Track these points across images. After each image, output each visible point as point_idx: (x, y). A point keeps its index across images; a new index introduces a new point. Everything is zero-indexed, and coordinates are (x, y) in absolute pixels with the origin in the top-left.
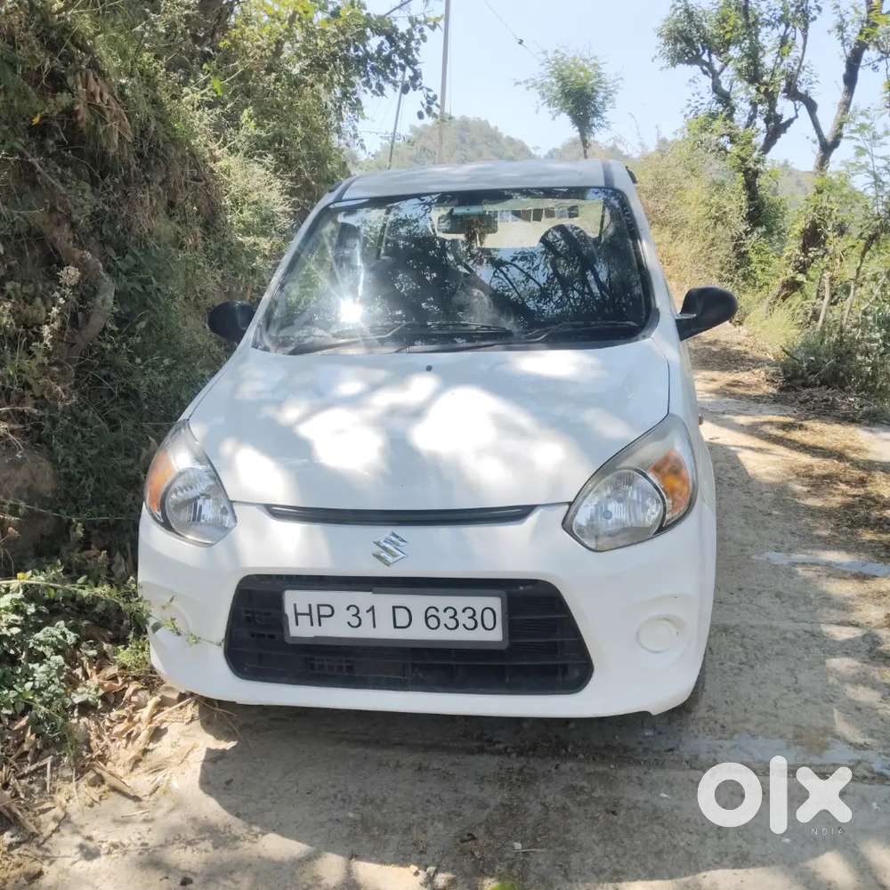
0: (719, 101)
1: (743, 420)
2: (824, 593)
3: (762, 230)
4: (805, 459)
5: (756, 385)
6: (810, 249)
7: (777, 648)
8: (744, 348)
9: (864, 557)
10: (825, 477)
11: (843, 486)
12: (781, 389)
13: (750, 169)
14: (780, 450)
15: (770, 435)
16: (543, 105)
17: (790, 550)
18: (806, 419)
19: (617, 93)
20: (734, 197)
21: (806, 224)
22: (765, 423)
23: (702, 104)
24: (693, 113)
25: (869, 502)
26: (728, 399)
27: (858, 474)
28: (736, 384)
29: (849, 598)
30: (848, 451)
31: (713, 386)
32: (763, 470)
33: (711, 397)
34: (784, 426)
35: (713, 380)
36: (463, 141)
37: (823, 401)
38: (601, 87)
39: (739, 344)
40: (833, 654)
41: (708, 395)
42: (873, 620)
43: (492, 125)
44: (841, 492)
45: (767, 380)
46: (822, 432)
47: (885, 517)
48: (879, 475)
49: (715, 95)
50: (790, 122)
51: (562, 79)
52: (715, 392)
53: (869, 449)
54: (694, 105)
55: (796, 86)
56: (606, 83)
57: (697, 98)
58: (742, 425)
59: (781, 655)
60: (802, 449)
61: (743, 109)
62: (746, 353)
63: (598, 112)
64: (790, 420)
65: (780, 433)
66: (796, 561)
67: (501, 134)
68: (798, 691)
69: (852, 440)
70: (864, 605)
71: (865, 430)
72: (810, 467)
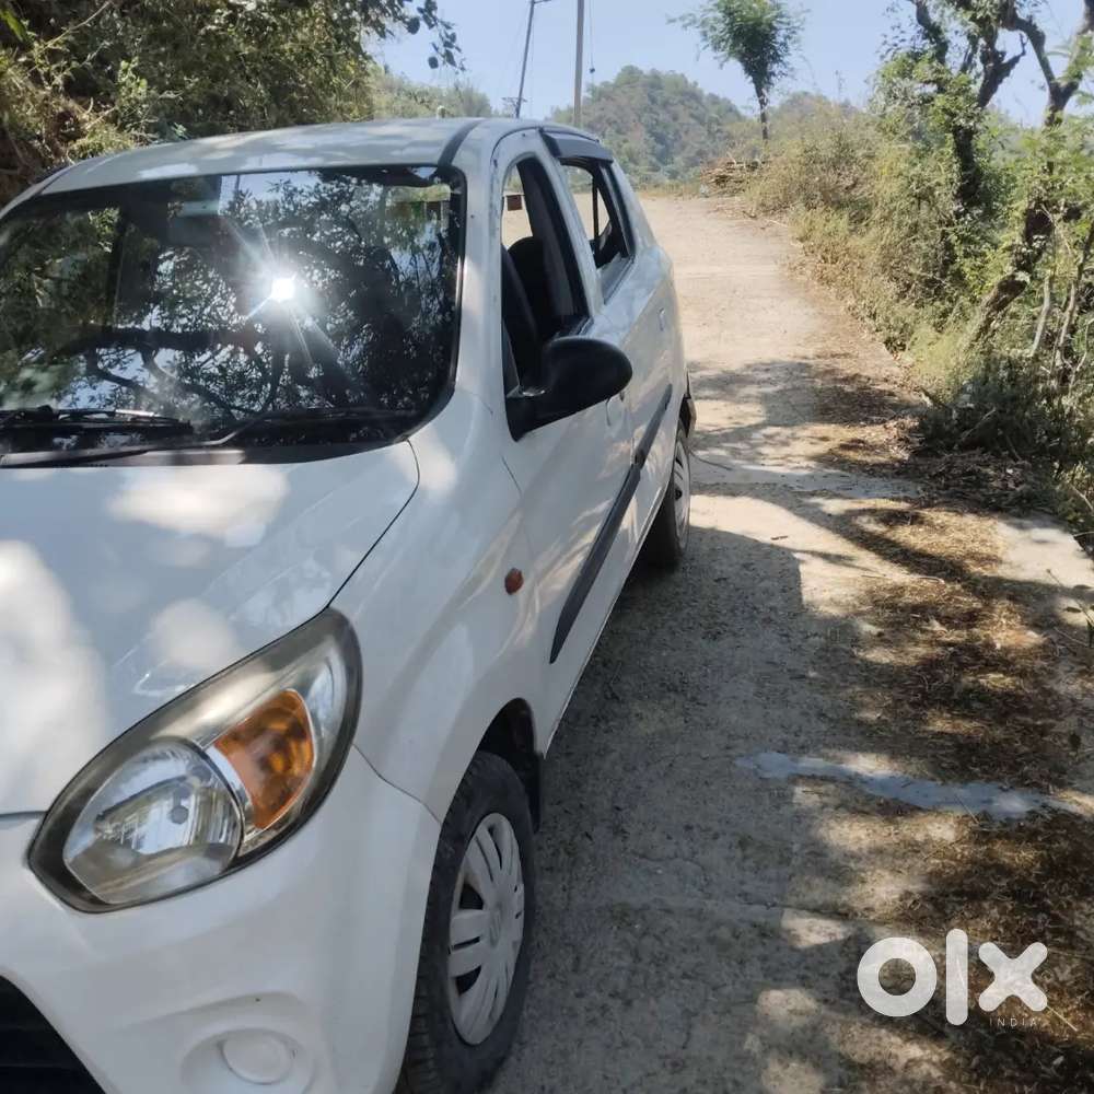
0: (926, 36)
1: (835, 506)
2: (815, 843)
3: (978, 211)
4: (897, 575)
5: (882, 446)
6: (1035, 237)
7: (689, 960)
8: (891, 387)
9: (915, 766)
10: (915, 608)
11: (937, 627)
12: (916, 453)
13: (961, 127)
14: (867, 559)
15: (863, 532)
16: (704, 48)
17: (803, 749)
18: (929, 505)
19: (803, 29)
20: (942, 166)
21: (1030, 202)
22: (863, 512)
23: (903, 40)
24: (891, 53)
25: (965, 658)
26: (832, 471)
27: (971, 602)
28: (855, 445)
29: (853, 856)
30: (968, 561)
31: (822, 448)
32: (827, 596)
33: (808, 467)
34: (893, 518)
35: (825, 439)
36: (653, 101)
37: (963, 475)
38: (781, 22)
39: (886, 381)
40: (776, 979)
41: (804, 464)
42: (877, 905)
43: (690, 80)
44: (929, 636)
45: (900, 440)
46: (943, 529)
47: (981, 686)
48: (1001, 607)
49: (920, 27)
50: (1015, 60)
51: (729, 13)
52: (818, 458)
53: (1004, 558)
54: (891, 42)
55: (1015, 9)
56: (789, 17)
57: (897, 32)
58: (830, 515)
59: (689, 977)
60: (901, 557)
61: (958, 45)
62: (891, 394)
63: (779, 56)
64: (903, 506)
65: (879, 529)
66: (801, 773)
67: (701, 91)
68: (678, 1066)
69: (983, 542)
70: (873, 871)
71: (1009, 524)
72: (899, 590)
